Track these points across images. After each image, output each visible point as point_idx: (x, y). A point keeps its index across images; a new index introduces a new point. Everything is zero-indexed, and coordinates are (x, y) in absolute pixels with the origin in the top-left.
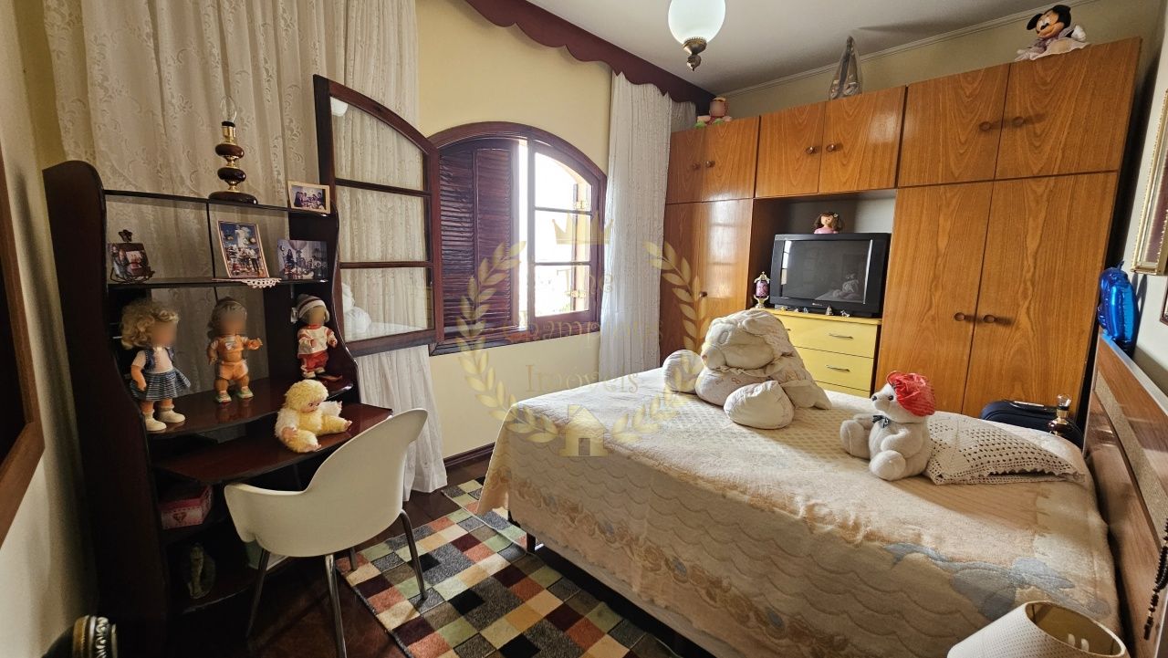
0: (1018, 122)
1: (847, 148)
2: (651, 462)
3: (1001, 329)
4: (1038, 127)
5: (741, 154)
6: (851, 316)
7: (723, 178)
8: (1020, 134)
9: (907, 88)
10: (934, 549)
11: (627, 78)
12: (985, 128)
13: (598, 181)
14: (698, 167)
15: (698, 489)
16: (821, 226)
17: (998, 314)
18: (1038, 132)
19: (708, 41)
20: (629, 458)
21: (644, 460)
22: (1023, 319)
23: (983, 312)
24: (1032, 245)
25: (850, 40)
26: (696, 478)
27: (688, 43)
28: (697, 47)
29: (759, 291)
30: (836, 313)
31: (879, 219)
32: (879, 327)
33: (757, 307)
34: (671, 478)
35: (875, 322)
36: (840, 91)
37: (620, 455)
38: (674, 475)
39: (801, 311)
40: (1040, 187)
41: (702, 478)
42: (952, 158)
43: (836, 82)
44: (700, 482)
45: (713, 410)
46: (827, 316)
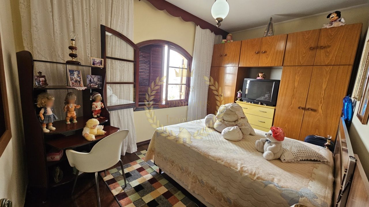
0: (322, 48)
1: (268, 53)
2: (196, 150)
3: (313, 113)
4: (328, 50)
5: (235, 52)
6: (267, 105)
7: (229, 59)
8: (322, 51)
9: (288, 35)
10: (277, 184)
11: (201, 27)
12: (312, 49)
13: (190, 59)
14: (221, 56)
15: (209, 159)
16: (259, 76)
17: (312, 107)
18: (328, 51)
19: (223, 19)
20: (189, 148)
21: (194, 149)
22: (320, 110)
23: (307, 107)
24: (324, 87)
25: (271, 18)
26: (209, 156)
27: (217, 19)
28: (220, 20)
29: (239, 96)
30: (262, 104)
31: (277, 75)
32: (275, 109)
33: (237, 101)
34: (201, 155)
35: (274, 108)
36: (267, 34)
37: (187, 147)
38: (202, 154)
39: (251, 103)
40: (328, 69)
41: (210, 156)
42: (300, 58)
43: (266, 31)
44: (210, 157)
45: (218, 134)
46: (259, 105)
